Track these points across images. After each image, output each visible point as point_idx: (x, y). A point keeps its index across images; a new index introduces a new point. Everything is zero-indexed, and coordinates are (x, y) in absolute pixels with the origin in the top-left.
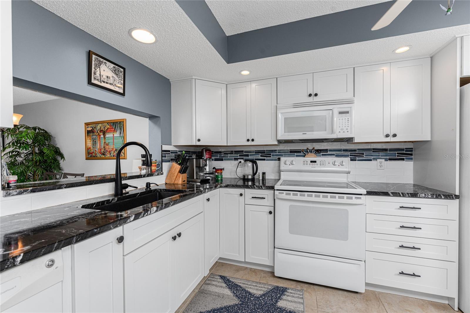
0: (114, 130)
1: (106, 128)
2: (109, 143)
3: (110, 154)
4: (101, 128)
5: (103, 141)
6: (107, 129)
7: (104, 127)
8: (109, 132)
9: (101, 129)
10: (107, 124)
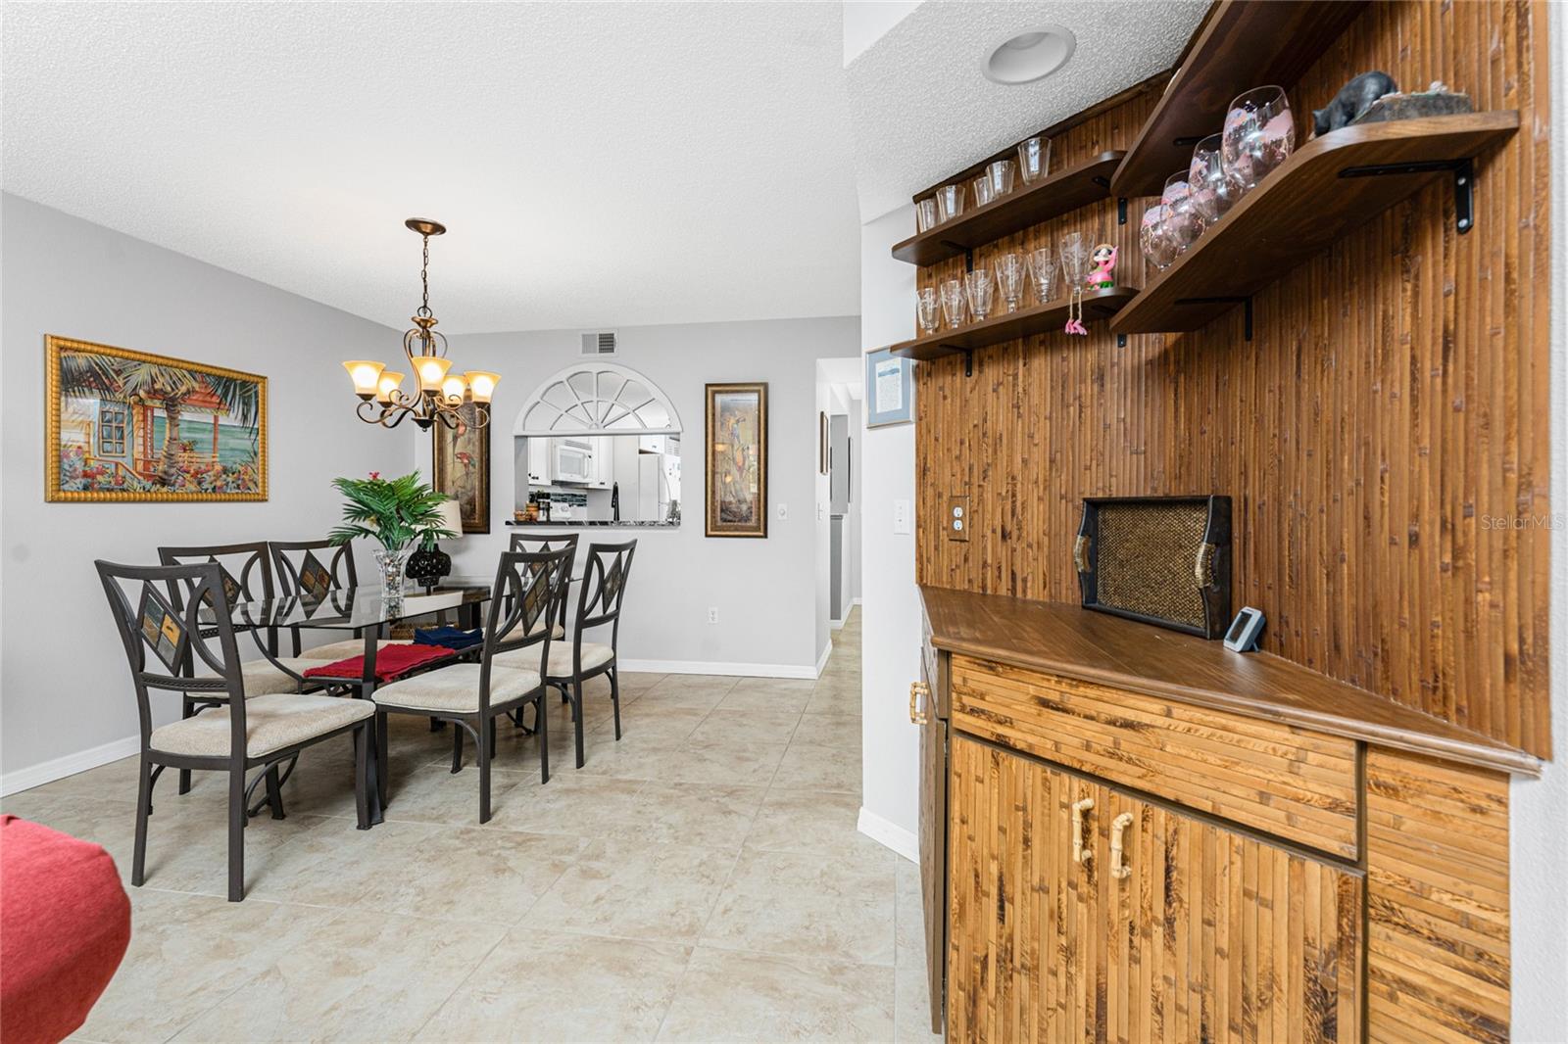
0: (220, 403)
1: (183, 389)
2: (195, 442)
3: (199, 483)
4: (154, 381)
5: (164, 432)
6: (188, 392)
7: (174, 383)
8: (194, 406)
9: (157, 386)
10: (188, 375)
